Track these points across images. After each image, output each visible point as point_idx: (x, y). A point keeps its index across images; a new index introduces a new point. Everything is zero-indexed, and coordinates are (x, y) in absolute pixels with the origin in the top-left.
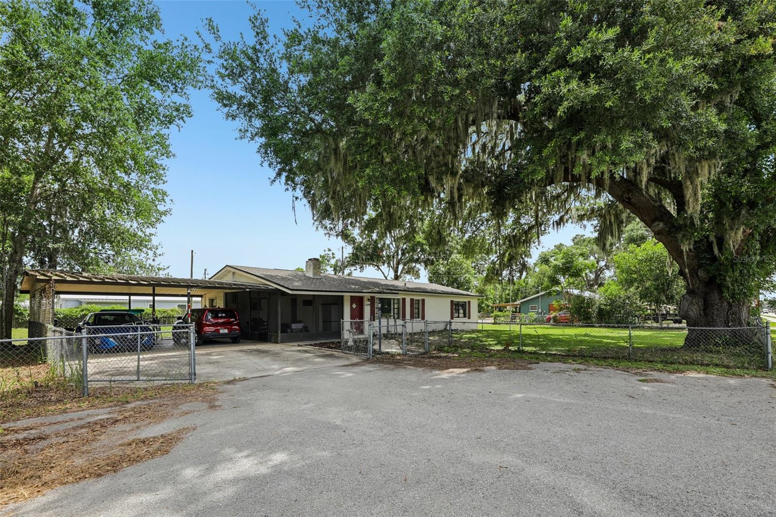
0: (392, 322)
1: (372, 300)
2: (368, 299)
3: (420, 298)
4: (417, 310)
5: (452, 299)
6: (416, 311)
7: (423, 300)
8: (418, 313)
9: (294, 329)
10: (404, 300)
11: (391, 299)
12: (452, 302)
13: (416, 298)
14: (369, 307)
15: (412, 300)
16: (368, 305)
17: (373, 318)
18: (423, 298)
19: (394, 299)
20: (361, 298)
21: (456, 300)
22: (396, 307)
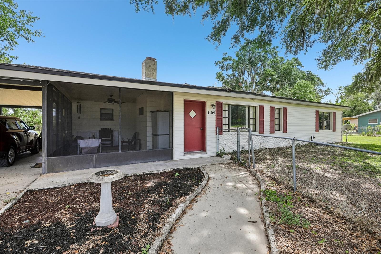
0: (244, 136)
1: (218, 106)
2: (213, 105)
3: (281, 106)
4: (277, 120)
5: (317, 110)
6: (277, 122)
7: (286, 110)
8: (279, 125)
9: (85, 148)
10: (262, 108)
11: (244, 106)
12: (317, 112)
13: (276, 106)
14: (214, 116)
15: (272, 109)
16: (212, 113)
17: (219, 130)
18: (286, 107)
19: (249, 107)
20: (203, 104)
21: (321, 110)
22: (251, 116)
